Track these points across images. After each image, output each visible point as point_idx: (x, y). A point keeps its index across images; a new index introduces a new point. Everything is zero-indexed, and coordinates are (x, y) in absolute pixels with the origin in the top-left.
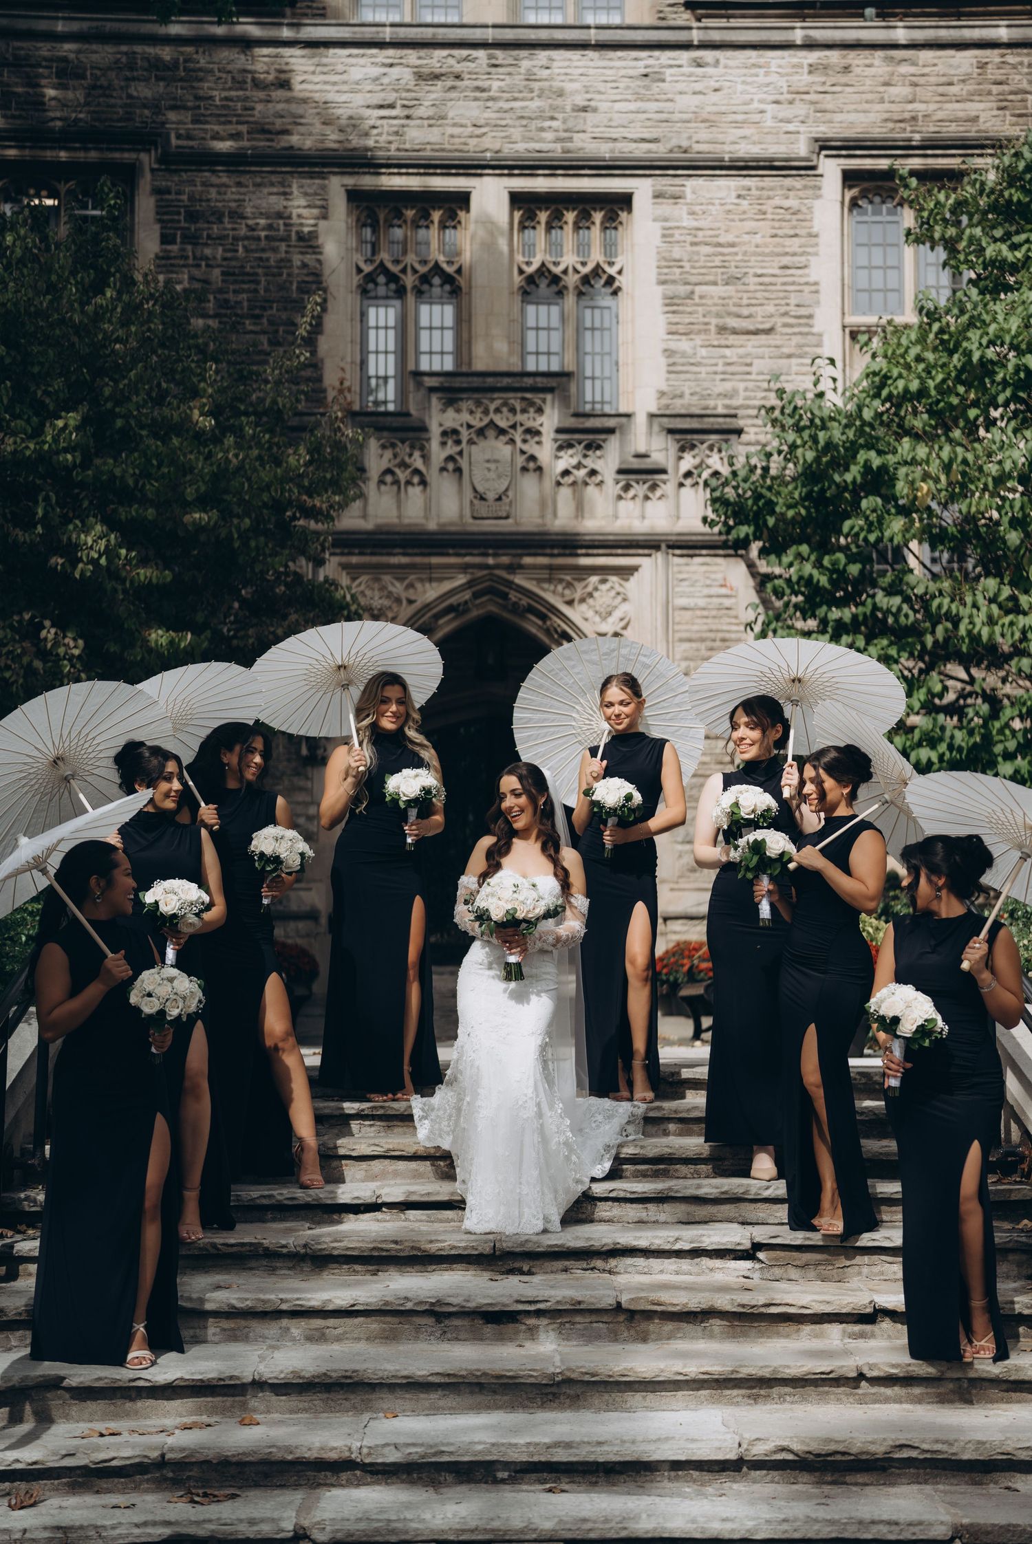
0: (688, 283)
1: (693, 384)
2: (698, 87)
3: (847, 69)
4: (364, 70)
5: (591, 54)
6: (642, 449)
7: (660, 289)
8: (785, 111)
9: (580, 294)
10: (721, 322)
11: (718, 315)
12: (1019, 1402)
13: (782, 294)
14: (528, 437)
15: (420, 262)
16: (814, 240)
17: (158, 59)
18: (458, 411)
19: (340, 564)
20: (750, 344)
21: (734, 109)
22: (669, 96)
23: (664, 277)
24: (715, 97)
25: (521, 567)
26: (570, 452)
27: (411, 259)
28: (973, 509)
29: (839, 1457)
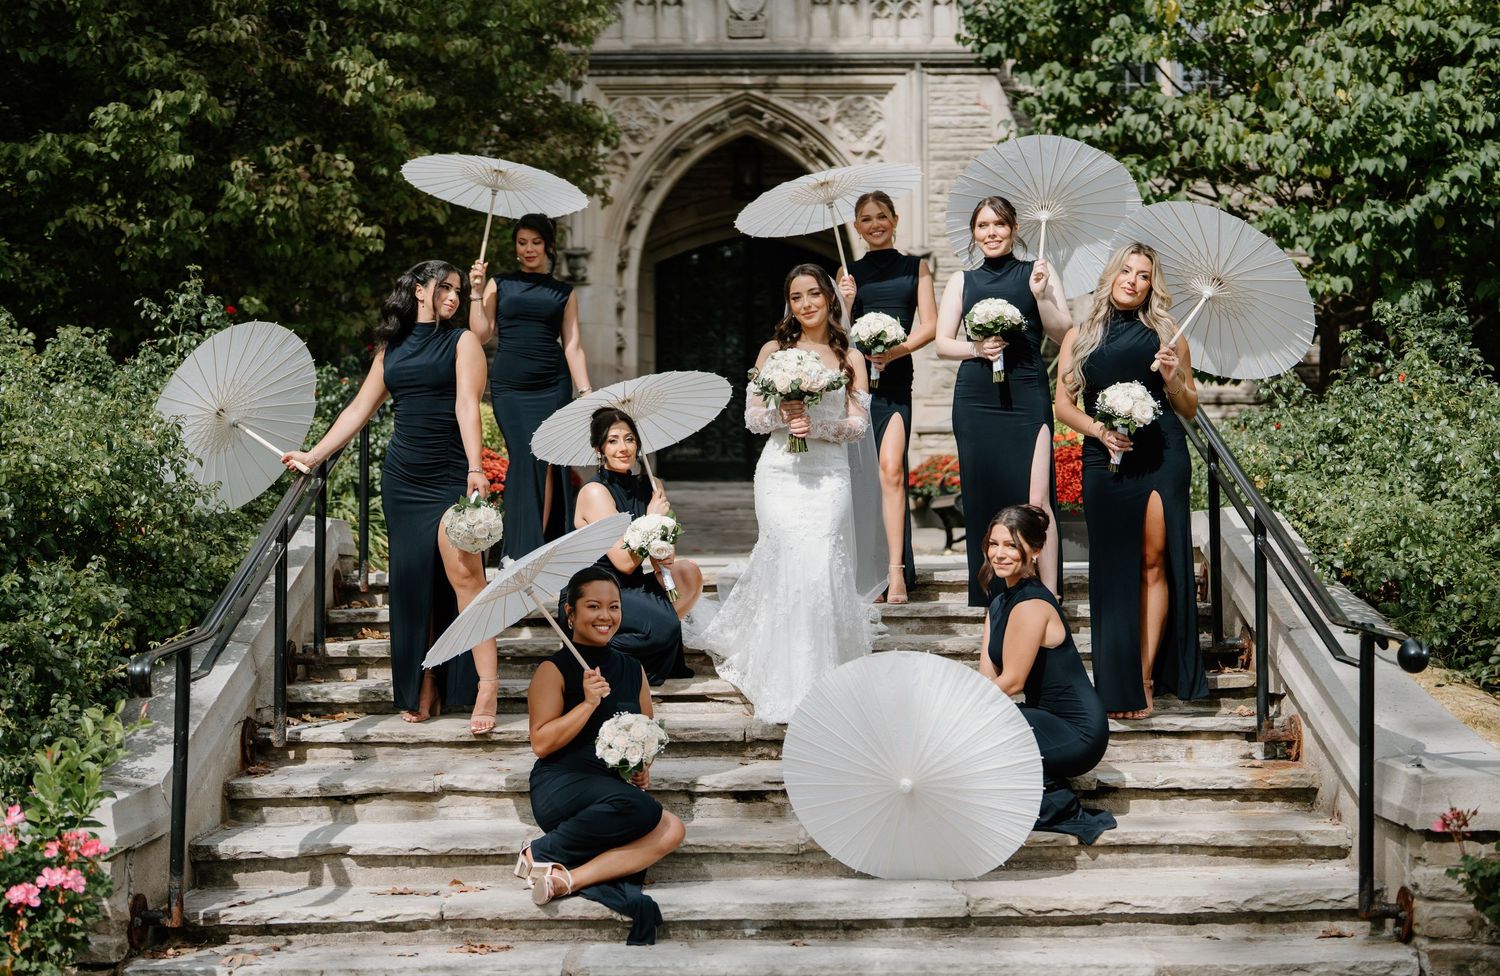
12: (1225, 865)
19: (598, 85)
25: (777, 86)
28: (1221, 28)
29: (1057, 914)
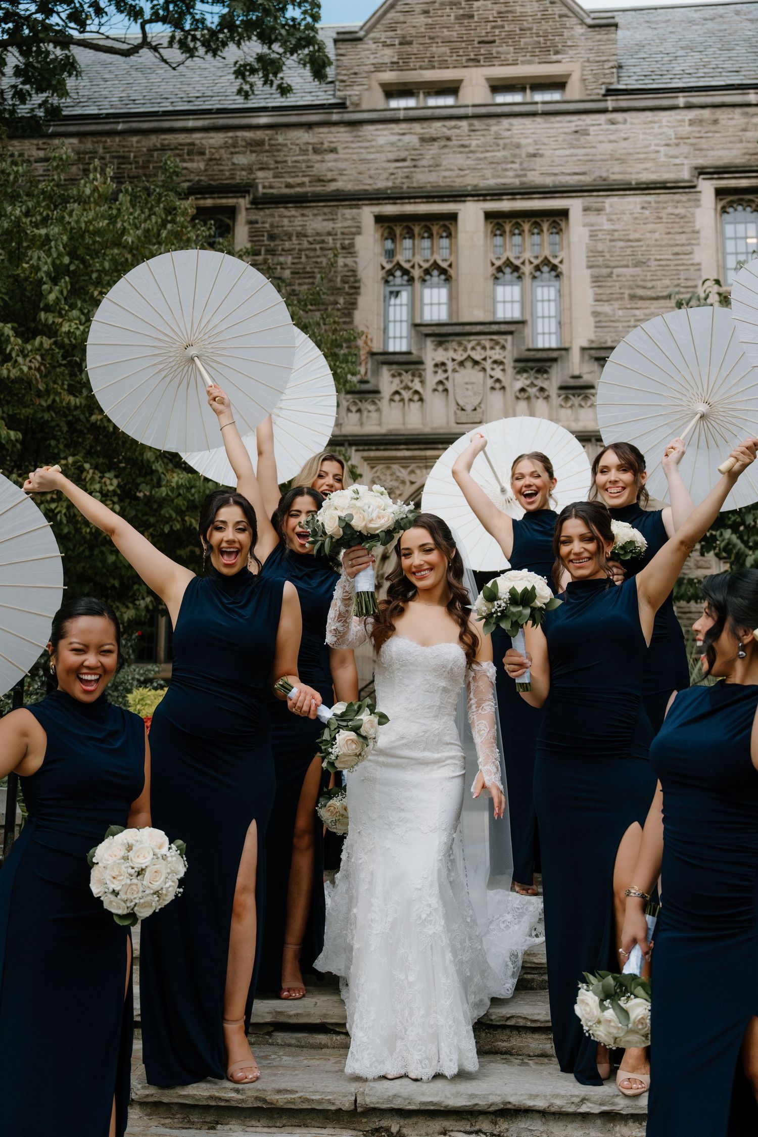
0: (608, 267)
1: (613, 335)
2: (612, 137)
3: (716, 122)
4: (386, 138)
5: (538, 120)
6: (577, 373)
7: (588, 272)
8: (673, 151)
9: (534, 278)
10: (632, 292)
11: (630, 288)
13: (675, 272)
14: (495, 366)
15: (424, 261)
16: (696, 235)
17: (252, 139)
18: (446, 350)
19: (363, 457)
20: (653, 306)
21: (638, 151)
22: (594, 144)
23: (591, 264)
24: (624, 144)
26: (525, 375)
27: (418, 259)
